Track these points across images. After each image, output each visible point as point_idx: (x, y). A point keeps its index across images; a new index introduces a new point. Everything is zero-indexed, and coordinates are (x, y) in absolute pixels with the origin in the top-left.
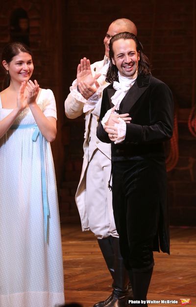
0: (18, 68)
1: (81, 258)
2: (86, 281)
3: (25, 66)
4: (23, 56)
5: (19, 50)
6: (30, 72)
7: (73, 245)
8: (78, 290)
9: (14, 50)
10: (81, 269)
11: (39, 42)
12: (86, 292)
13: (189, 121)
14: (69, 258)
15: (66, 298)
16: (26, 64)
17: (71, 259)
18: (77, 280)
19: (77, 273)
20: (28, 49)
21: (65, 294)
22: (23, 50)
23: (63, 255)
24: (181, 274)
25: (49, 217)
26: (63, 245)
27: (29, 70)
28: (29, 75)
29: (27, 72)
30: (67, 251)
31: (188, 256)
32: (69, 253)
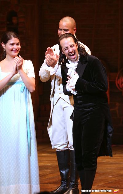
0: (11, 47)
1: (50, 164)
2: (53, 178)
3: (15, 47)
4: (14, 40)
5: (12, 36)
6: (18, 50)
7: (44, 156)
8: (48, 183)
9: (9, 36)
10: (50, 171)
11: (25, 31)
12: (53, 185)
13: (116, 80)
14: (42, 164)
15: (41, 189)
16: (16, 45)
17: (44, 165)
18: (47, 178)
19: (47, 173)
20: (17, 36)
21: (40, 186)
22: (14, 37)
23: (39, 162)
24: (111, 174)
25: (31, 138)
26: (39, 156)
27: (18, 49)
28: (18, 52)
29: (17, 50)
30: (41, 160)
31: (115, 164)
32: (42, 161)
